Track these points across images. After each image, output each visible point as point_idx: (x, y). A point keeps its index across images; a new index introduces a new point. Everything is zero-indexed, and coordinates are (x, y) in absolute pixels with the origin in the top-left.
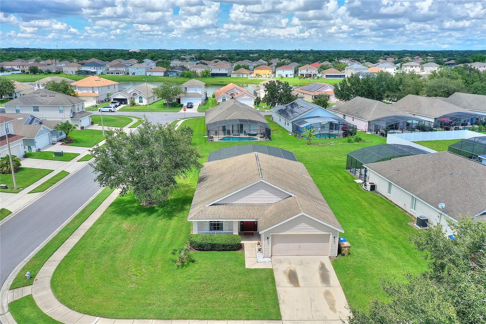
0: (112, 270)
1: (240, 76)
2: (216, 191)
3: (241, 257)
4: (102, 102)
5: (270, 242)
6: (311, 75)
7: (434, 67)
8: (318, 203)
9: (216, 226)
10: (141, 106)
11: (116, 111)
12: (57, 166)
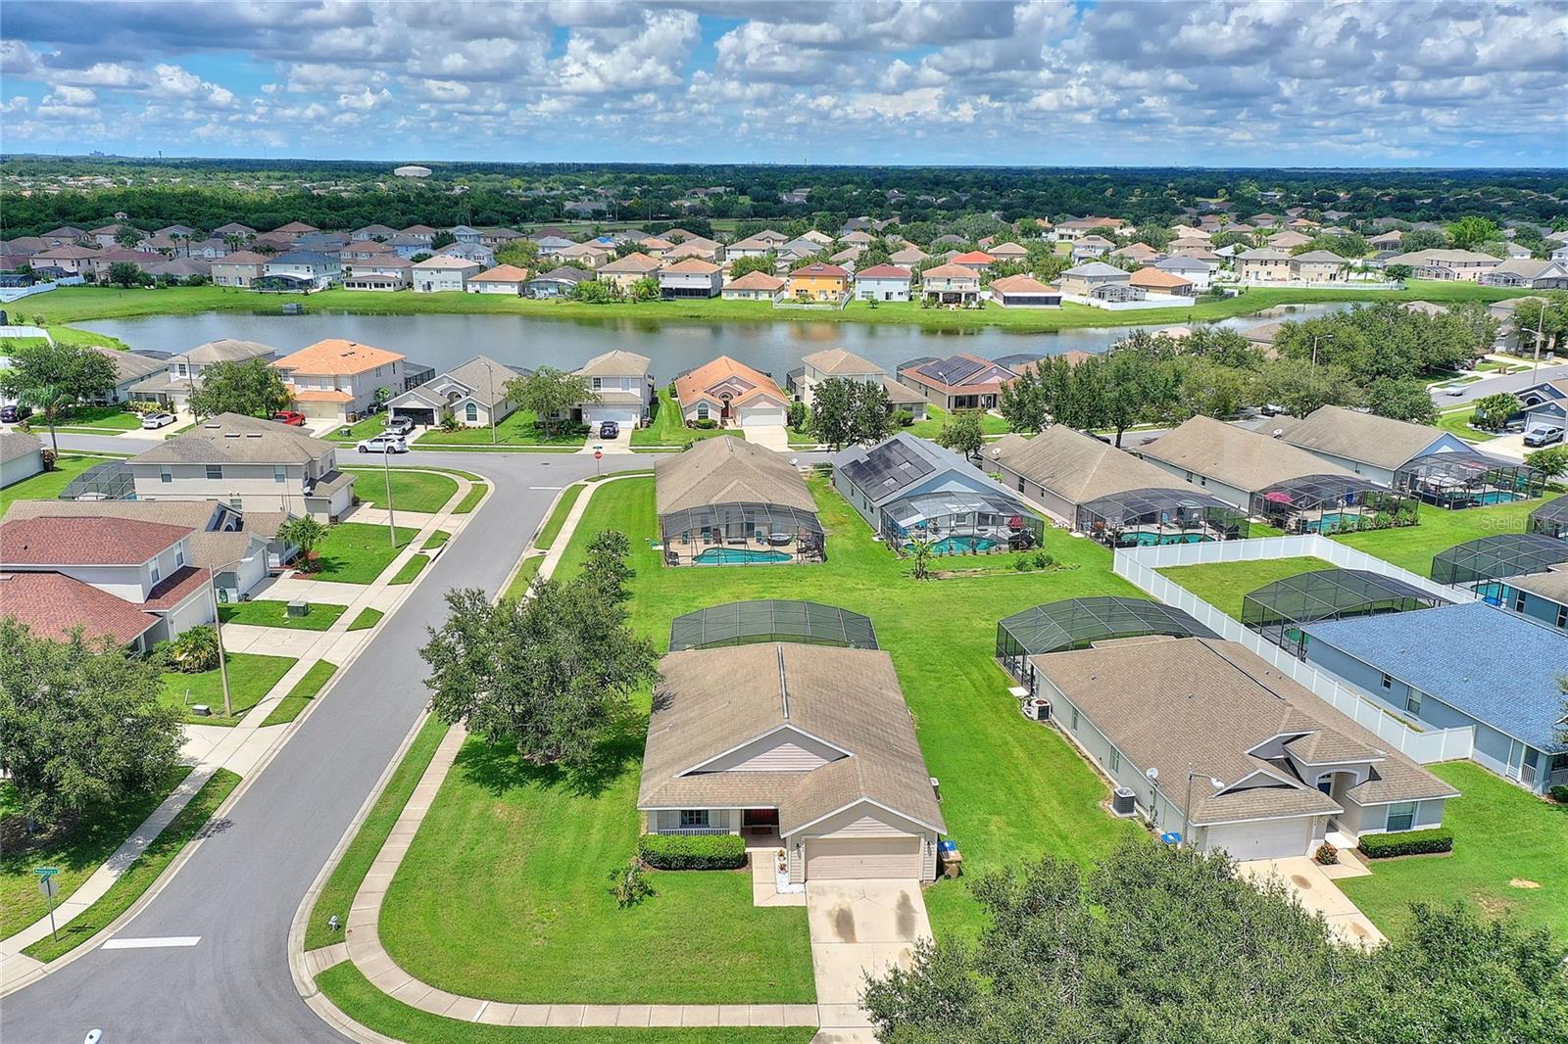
0: (492, 911)
1: (749, 296)
2: (694, 740)
3: (745, 882)
4: (362, 414)
5: (803, 854)
6: (960, 295)
7: (1330, 264)
8: (904, 769)
9: (694, 819)
10: (471, 433)
11: (407, 449)
12: (304, 647)
